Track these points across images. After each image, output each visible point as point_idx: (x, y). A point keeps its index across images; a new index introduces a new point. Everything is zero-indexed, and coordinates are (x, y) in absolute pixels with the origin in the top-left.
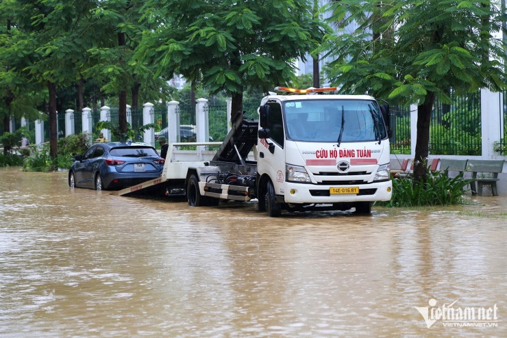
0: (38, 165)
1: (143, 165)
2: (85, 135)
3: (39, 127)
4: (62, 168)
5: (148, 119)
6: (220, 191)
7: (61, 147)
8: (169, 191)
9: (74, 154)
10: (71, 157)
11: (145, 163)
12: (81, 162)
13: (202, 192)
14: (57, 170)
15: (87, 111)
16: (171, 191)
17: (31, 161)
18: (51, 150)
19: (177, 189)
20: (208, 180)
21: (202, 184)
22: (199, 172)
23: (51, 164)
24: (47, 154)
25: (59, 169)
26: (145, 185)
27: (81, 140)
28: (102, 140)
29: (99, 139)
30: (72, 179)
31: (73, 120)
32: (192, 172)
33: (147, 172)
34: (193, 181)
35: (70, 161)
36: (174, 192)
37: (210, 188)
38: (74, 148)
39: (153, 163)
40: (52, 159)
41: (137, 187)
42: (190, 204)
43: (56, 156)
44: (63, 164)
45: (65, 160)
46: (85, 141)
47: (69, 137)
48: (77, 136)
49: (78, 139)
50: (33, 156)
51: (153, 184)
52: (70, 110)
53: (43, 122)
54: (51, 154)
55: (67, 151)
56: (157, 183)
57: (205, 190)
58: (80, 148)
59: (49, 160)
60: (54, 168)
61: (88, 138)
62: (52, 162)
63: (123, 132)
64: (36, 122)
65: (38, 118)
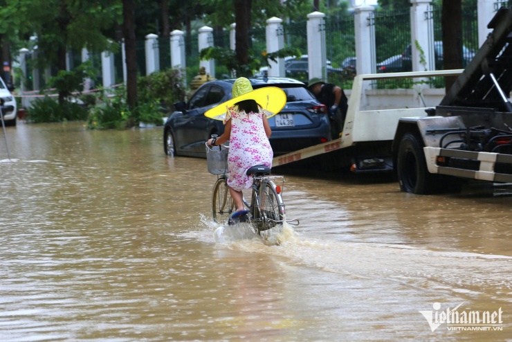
0: (109, 120)
1: (290, 117)
2: (177, 72)
3: (107, 62)
4: (145, 122)
5: (274, 43)
6: (476, 165)
7: (141, 90)
8: (358, 165)
9: (162, 101)
10: (158, 105)
11: (293, 113)
12: (184, 113)
13: (433, 167)
14: (138, 125)
15: (177, 35)
16: (361, 164)
17: (99, 113)
18: (129, 95)
19: (372, 161)
20: (444, 143)
21: (431, 151)
22: (423, 128)
23: (130, 117)
24: (123, 101)
25: (141, 125)
26: (307, 153)
27: (171, 79)
28: (204, 78)
29: (199, 76)
30: (169, 142)
31: (157, 50)
32: (407, 128)
33: (297, 128)
34: (410, 146)
35: (157, 111)
36: (367, 166)
37: (447, 158)
38: (161, 92)
39: (306, 111)
40: (131, 110)
41: (291, 157)
42: (404, 190)
43: (137, 105)
44: (146, 116)
45: (150, 110)
46: (177, 80)
47: (152, 74)
48: (164, 74)
49: (167, 78)
50: (101, 106)
51: (323, 151)
52: (151, 35)
53: (112, 54)
54: (129, 101)
55: (151, 97)
56: (331, 149)
57: (438, 163)
58: (169, 91)
59: (126, 111)
60: (133, 123)
61: (180, 76)
62: (130, 113)
63: (242, 62)
64: (103, 54)
65: (107, 49)
